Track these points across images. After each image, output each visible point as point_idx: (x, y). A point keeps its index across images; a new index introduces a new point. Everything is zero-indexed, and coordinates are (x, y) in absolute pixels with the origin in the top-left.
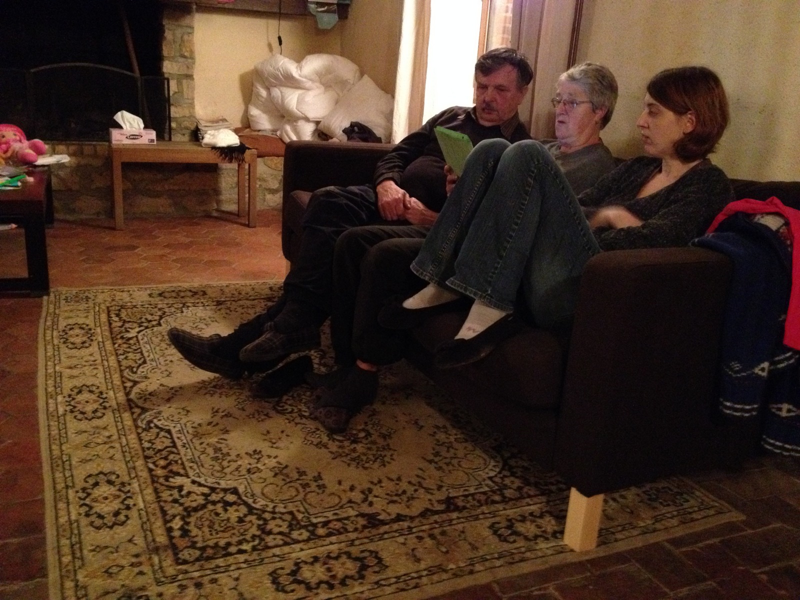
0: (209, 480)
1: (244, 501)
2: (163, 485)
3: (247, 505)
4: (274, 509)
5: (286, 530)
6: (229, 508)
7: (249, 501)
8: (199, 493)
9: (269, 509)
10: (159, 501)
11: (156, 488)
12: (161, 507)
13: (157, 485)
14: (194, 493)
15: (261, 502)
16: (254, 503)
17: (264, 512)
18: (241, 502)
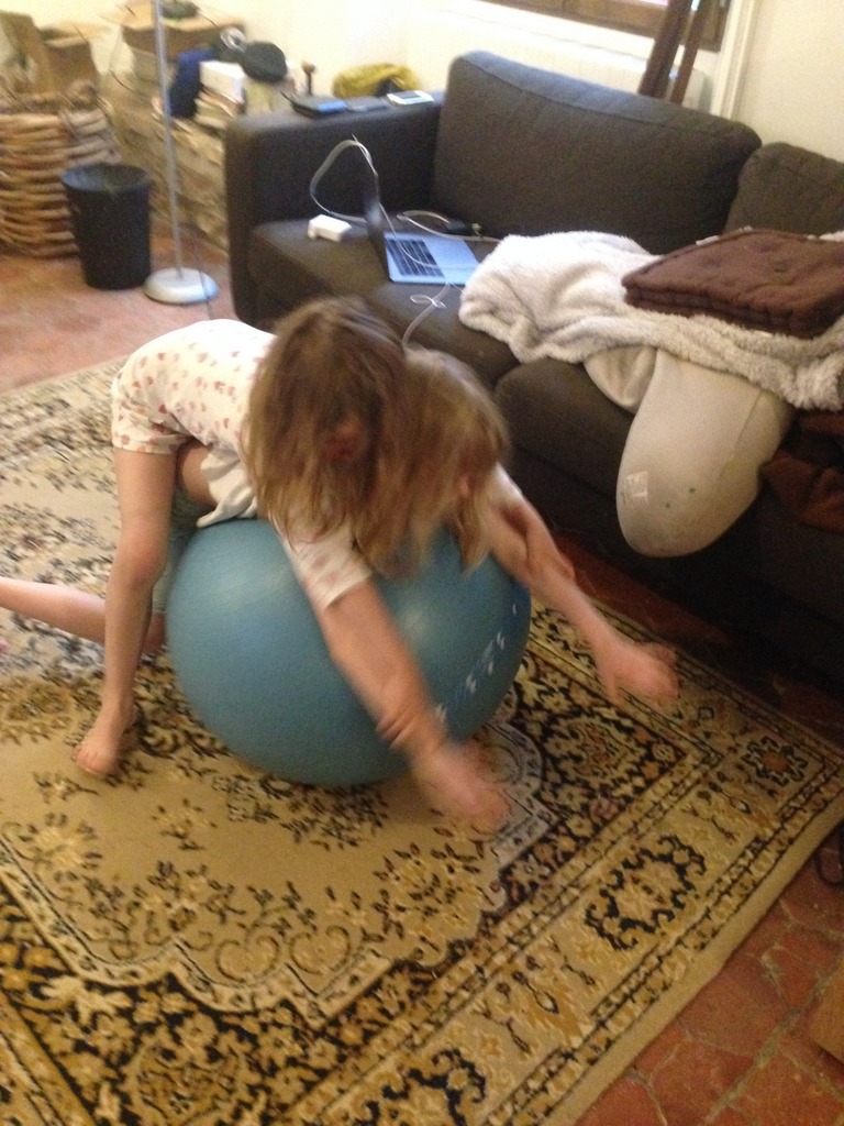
0: (116, 971)
1: (198, 1002)
2: (39, 1011)
3: (205, 1010)
4: (253, 1004)
5: (297, 1050)
6: (179, 1030)
7: (206, 998)
8: (111, 1011)
9: (247, 1007)
10: (51, 1056)
11: (30, 1025)
12: (63, 1071)
13: (29, 1015)
14: (104, 1013)
15: (227, 992)
16: (216, 1001)
17: (241, 1016)
18: (193, 1007)
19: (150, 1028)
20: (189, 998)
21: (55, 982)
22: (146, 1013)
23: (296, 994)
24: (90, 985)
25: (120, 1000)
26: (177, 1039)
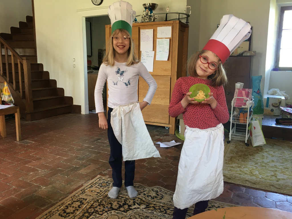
1: (118, 210)
3: (116, 210)
4: (107, 213)
5: (96, 209)
6: (119, 205)
7: (117, 211)
8: (132, 206)
9: (108, 212)
14: (133, 205)
15: (113, 213)
16: (115, 211)
17: (109, 211)
18: (118, 209)
19: (124, 204)
20: (120, 211)
21: (145, 207)
22: (126, 207)
23: (100, 216)
24: (138, 208)
26: (118, 204)
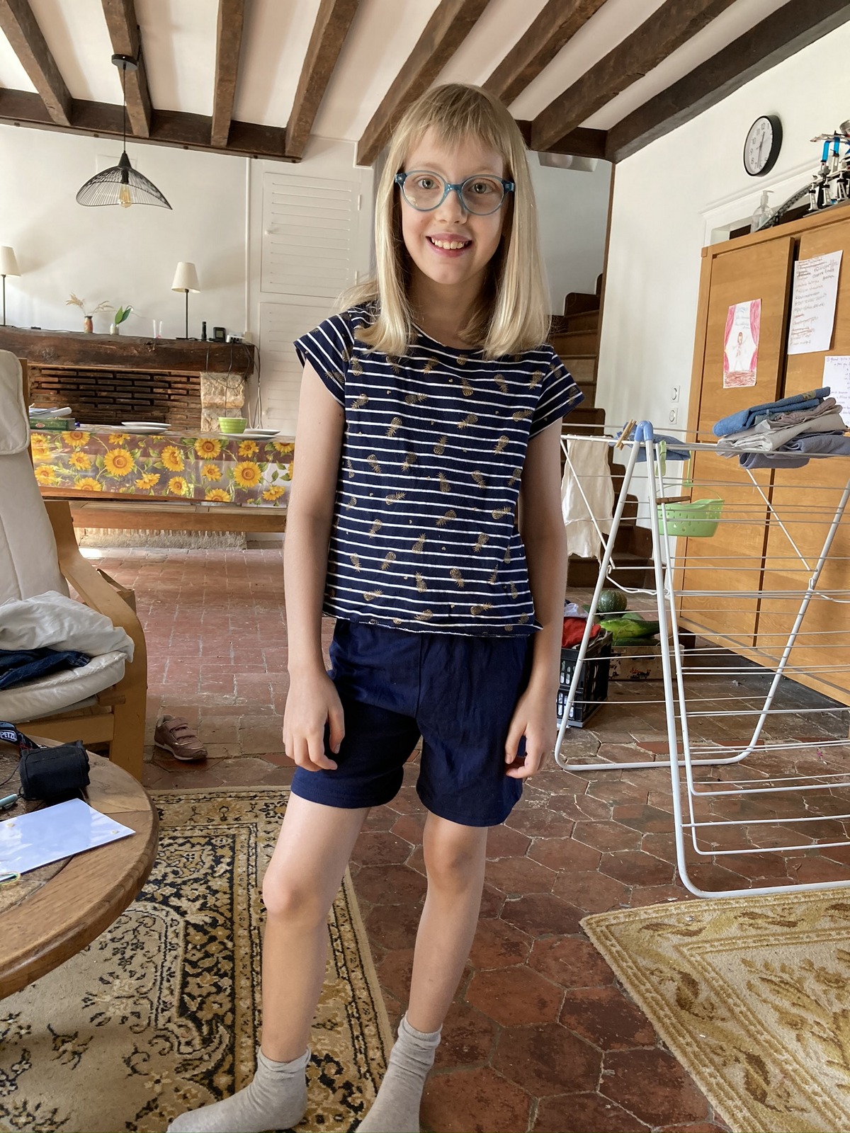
2: (222, 914)
8: (183, 898)
10: (232, 894)
11: (231, 910)
12: (231, 887)
13: (228, 915)
14: (188, 900)
21: (201, 923)
25: (174, 901)
